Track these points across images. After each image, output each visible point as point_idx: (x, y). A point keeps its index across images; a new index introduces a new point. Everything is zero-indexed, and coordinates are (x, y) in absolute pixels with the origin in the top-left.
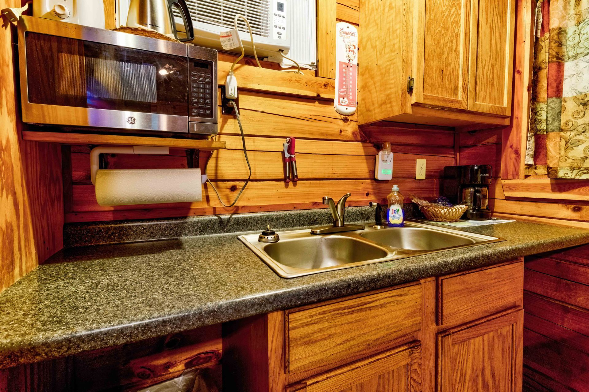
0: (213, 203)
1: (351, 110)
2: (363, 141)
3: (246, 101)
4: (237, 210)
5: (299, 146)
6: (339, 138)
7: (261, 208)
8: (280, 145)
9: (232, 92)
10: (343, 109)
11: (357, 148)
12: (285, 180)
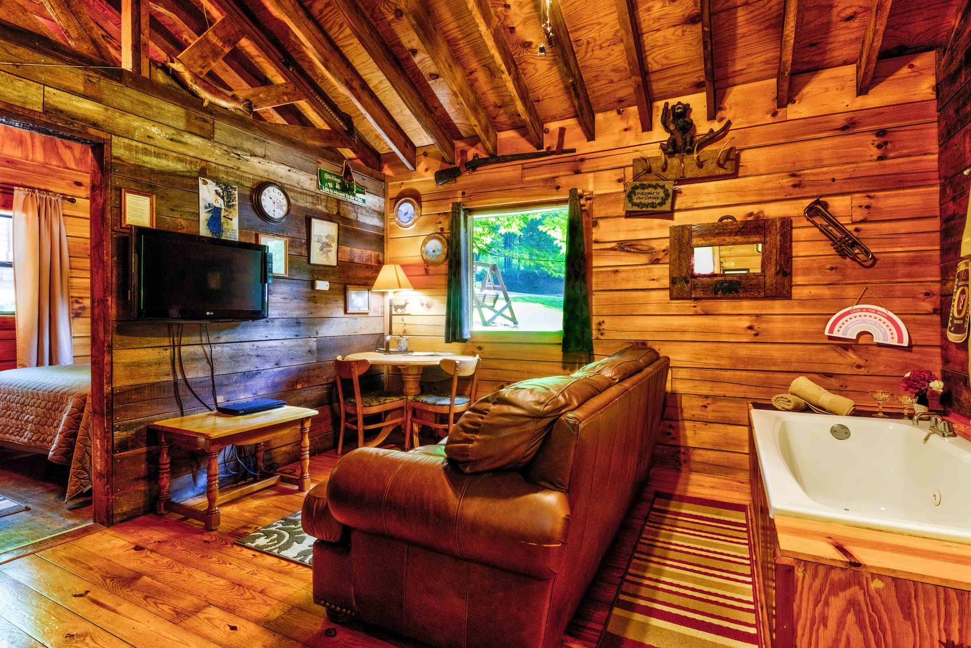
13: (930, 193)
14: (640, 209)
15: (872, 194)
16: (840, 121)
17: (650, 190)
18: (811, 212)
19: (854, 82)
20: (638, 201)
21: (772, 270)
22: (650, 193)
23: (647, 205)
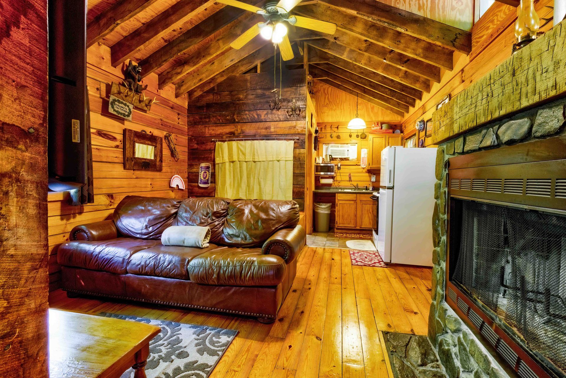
0: (336, 185)
1: (365, 166)
2: (368, 173)
3: (342, 167)
4: (339, 186)
5: (352, 174)
6: (362, 172)
7: (344, 186)
8: (348, 174)
9: (339, 166)
10: (363, 167)
11: (367, 174)
12: (349, 181)
13: (186, 139)
14: (117, 115)
15: (178, 135)
16: (171, 104)
17: (122, 105)
18: (166, 137)
19: (175, 92)
20: (117, 109)
21: (158, 159)
22: (122, 107)
23: (121, 114)
